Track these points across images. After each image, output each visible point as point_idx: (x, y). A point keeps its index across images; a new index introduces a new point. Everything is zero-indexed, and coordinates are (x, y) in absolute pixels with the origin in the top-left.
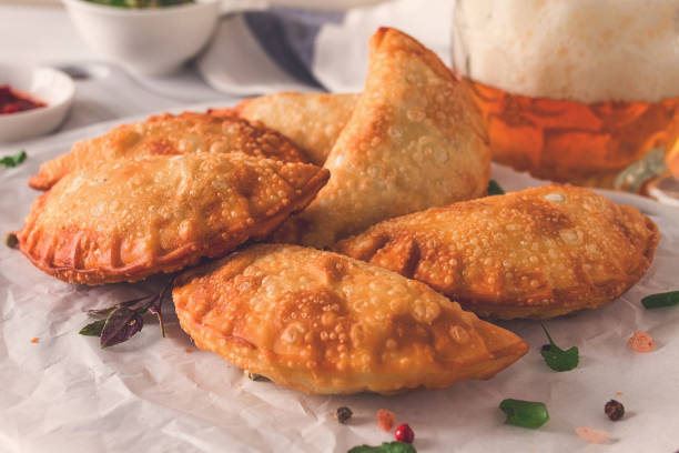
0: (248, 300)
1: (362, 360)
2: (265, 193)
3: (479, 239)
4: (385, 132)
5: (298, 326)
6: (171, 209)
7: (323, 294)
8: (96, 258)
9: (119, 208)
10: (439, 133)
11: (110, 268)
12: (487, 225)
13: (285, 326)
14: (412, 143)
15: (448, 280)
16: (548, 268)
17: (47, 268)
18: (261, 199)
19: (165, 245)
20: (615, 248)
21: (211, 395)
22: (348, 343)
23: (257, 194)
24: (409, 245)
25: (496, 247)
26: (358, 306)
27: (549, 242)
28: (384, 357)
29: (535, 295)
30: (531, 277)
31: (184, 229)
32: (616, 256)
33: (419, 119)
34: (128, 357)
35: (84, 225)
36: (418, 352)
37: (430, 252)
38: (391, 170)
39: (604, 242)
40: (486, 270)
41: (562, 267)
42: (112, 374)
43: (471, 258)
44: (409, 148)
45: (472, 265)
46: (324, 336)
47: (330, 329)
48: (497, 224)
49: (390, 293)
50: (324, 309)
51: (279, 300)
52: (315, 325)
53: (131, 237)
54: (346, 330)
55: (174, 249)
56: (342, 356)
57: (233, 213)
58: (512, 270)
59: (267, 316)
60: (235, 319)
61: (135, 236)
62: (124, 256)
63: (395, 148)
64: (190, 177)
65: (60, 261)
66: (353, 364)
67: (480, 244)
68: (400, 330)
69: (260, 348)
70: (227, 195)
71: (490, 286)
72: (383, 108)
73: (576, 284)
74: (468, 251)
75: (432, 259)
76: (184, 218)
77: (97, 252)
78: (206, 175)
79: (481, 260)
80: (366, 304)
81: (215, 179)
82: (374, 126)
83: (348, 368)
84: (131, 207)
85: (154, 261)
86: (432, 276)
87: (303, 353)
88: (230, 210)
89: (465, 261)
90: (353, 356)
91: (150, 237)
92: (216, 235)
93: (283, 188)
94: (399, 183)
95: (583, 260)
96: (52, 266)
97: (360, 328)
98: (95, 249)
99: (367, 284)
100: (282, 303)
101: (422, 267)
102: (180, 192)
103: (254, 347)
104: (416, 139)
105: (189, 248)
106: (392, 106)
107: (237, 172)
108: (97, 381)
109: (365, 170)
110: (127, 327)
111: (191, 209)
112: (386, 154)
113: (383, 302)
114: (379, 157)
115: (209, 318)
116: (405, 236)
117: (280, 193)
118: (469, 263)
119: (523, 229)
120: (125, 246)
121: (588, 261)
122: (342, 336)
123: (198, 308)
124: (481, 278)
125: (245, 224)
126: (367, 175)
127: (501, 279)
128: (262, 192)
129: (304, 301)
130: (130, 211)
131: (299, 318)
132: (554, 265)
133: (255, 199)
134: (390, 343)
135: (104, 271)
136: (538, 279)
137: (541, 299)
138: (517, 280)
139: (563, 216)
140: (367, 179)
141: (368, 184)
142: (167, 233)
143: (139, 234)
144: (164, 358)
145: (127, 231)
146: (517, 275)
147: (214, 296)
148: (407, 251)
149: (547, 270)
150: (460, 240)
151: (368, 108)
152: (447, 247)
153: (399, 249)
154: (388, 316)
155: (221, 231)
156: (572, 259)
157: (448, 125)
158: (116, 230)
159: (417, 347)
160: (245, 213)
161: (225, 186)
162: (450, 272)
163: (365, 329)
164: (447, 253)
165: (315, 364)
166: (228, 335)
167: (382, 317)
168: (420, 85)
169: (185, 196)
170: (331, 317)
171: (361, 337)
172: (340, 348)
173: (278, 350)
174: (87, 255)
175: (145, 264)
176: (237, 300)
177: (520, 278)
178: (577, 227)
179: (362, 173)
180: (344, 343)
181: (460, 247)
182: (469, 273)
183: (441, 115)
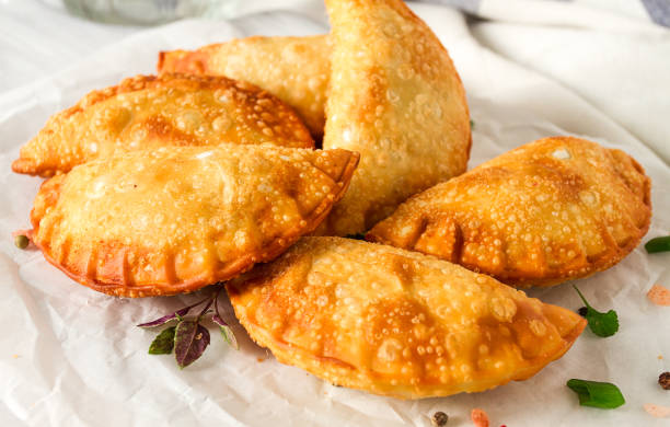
0: (331, 316)
1: (462, 370)
2: (310, 191)
3: (517, 215)
4: (385, 98)
5: (394, 343)
6: (223, 220)
7: (406, 304)
8: (148, 274)
9: (166, 221)
10: (429, 87)
11: (166, 284)
12: (520, 199)
13: (380, 343)
14: (411, 104)
15: (496, 261)
16: (580, 237)
17: (92, 284)
18: (307, 198)
19: (222, 259)
20: (626, 205)
21: (307, 411)
22: (445, 355)
23: (303, 193)
24: (452, 228)
25: (533, 221)
26: (442, 313)
27: (575, 209)
28: (480, 363)
29: (573, 266)
30: (568, 247)
31: (241, 239)
32: (628, 213)
33: (410, 77)
34: (207, 375)
35: (128, 241)
36: (509, 354)
37: (473, 234)
38: (401, 138)
39: (617, 201)
40: (528, 247)
41: (591, 233)
42: (205, 399)
43: (513, 236)
44: (411, 110)
45: (515, 243)
46: (421, 350)
47: (425, 343)
48: (528, 197)
49: (467, 294)
50: (413, 321)
51: (364, 315)
52: (410, 340)
53: (185, 251)
54: (441, 342)
55: (231, 261)
56: (442, 368)
57: (285, 217)
58: (550, 244)
59: (358, 333)
60: (323, 338)
61: (189, 251)
62: (179, 272)
63: (398, 113)
64: (233, 182)
65: (105, 277)
66: (455, 376)
67: (518, 220)
68: (488, 334)
69: (359, 368)
70: (275, 199)
71: (533, 263)
72: (374, 70)
73: (604, 249)
74: (509, 229)
75: (477, 240)
76: (238, 228)
77: (148, 268)
78: (249, 178)
79: (522, 237)
80: (448, 310)
81: (259, 183)
82: (373, 93)
83: (451, 380)
84: (179, 219)
85: (215, 276)
86: (480, 258)
87: (404, 370)
88: (281, 213)
89: (507, 239)
90: (453, 368)
91: (206, 250)
92: (271, 242)
93: (326, 182)
94: (410, 150)
95: (606, 223)
96: (96, 282)
97: (453, 338)
98: (145, 265)
99: (441, 285)
100: (369, 318)
101: (468, 249)
102: (228, 200)
103: (353, 368)
104: (413, 99)
105: (249, 260)
106: (381, 68)
107: (279, 172)
108: (193, 408)
109: (377, 143)
110: (196, 342)
111: (242, 218)
112: (393, 122)
113: (465, 305)
114: (386, 127)
115: (291, 336)
116: (445, 217)
117: (324, 188)
118: (511, 240)
119: (550, 199)
120: (179, 261)
121: (610, 224)
122: (438, 349)
123: (276, 325)
124: (524, 255)
125: (299, 227)
126: (381, 149)
127: (543, 254)
128: (306, 190)
129: (391, 314)
130: (179, 225)
131: (391, 335)
132: (584, 233)
133: (301, 197)
134: (483, 349)
135: (161, 288)
136: (573, 249)
137: (578, 269)
138: (555, 252)
139: (578, 178)
140: (382, 153)
141: (385, 158)
142: (222, 245)
143: (194, 249)
144: (241, 371)
145: (179, 245)
146: (555, 248)
147: (289, 311)
148: (453, 234)
149: (579, 239)
150: (499, 218)
151: (357, 71)
152: (488, 227)
153: (443, 233)
154: (474, 320)
155: (277, 236)
156: (597, 224)
157: (434, 76)
158: (167, 245)
159: (506, 348)
160: (297, 216)
161: (270, 189)
162: (496, 252)
163: (458, 338)
164: (490, 234)
165: (418, 380)
166: (320, 355)
167: (469, 322)
168: (397, 36)
169: (234, 204)
170: (423, 329)
171: (457, 348)
172: (439, 361)
173: (378, 370)
174: (136, 271)
175: (206, 279)
176: (318, 317)
177: (558, 250)
178: (592, 187)
179: (376, 148)
180: (442, 355)
181: (501, 225)
182: (513, 251)
183: (426, 67)
